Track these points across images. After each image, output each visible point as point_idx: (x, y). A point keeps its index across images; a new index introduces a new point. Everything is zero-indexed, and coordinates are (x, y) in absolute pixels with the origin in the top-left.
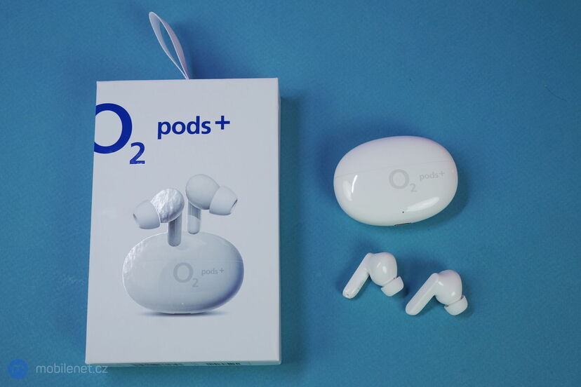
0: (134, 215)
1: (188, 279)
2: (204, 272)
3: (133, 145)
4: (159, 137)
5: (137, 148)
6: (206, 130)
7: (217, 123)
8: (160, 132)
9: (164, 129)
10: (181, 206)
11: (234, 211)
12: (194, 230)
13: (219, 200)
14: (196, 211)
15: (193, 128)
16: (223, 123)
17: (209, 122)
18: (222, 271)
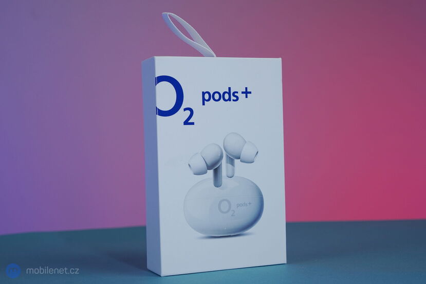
0: (189, 165)
1: (228, 211)
2: (238, 205)
3: (185, 109)
4: (204, 104)
5: (188, 112)
6: (235, 98)
7: (243, 93)
8: (204, 100)
9: (207, 97)
10: (221, 157)
11: (256, 160)
12: (230, 174)
13: (247, 152)
14: (231, 161)
15: (227, 96)
16: (246, 93)
17: (237, 92)
18: (250, 203)
